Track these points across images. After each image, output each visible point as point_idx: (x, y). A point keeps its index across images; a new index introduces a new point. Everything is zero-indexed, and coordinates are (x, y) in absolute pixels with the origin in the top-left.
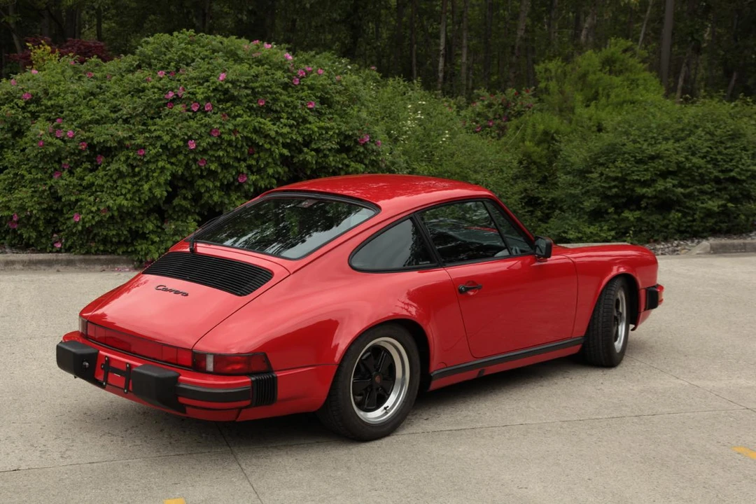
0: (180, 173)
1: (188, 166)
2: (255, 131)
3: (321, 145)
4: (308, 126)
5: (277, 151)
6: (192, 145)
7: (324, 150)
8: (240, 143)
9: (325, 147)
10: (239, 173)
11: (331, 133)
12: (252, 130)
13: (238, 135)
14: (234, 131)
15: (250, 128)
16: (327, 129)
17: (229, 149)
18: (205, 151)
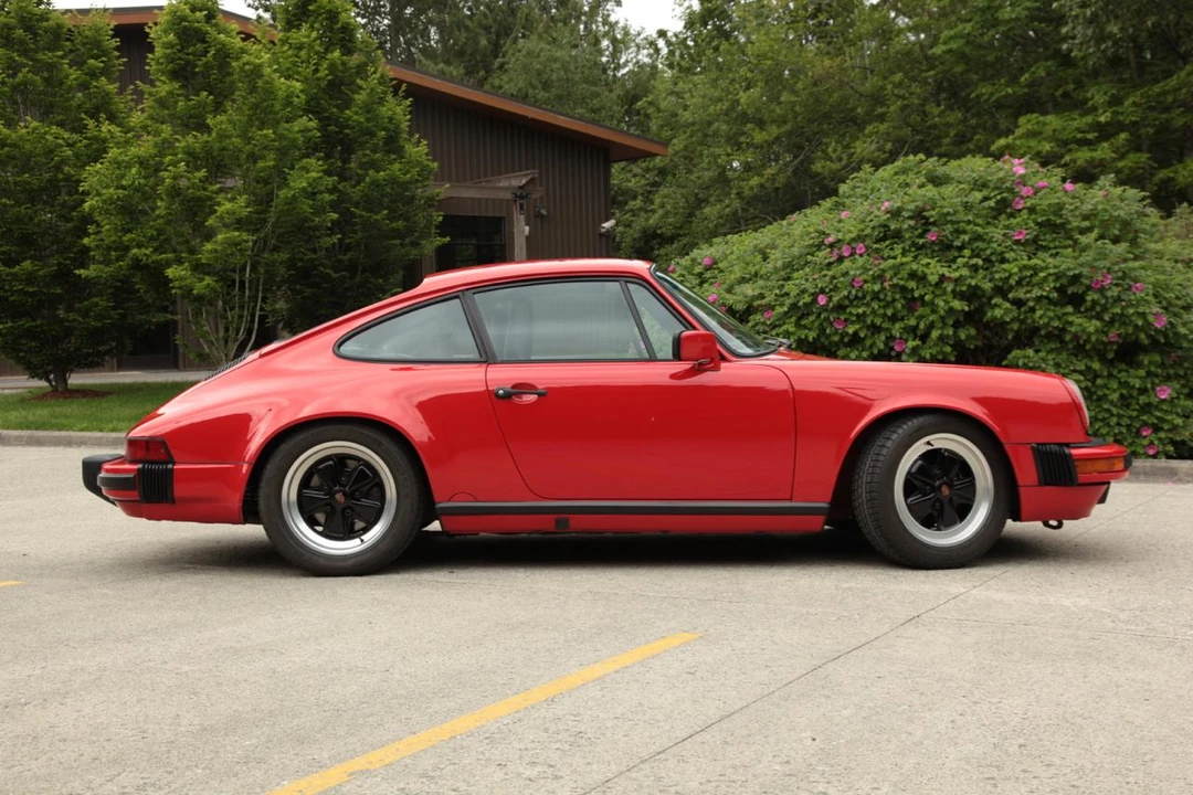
0: (810, 339)
1: (822, 330)
2: (913, 275)
3: (1020, 294)
4: (1005, 266)
5: (942, 304)
6: (822, 300)
7: (1028, 300)
8: (889, 294)
9: (1028, 295)
10: (891, 338)
11: (1042, 275)
12: (906, 276)
13: (886, 284)
14: (880, 278)
15: (904, 274)
16: (1036, 270)
17: (875, 305)
18: (840, 307)
